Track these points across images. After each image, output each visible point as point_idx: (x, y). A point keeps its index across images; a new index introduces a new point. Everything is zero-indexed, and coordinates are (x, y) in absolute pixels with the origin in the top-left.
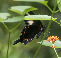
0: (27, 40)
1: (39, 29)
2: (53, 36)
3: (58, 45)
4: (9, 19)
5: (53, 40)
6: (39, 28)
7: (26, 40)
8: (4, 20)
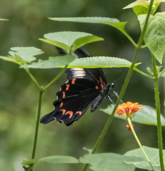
0: (71, 114)
1: (96, 90)
2: (129, 103)
3: (145, 116)
4: (40, 61)
5: (130, 111)
6: (97, 87)
7: (69, 115)
8: (28, 63)
